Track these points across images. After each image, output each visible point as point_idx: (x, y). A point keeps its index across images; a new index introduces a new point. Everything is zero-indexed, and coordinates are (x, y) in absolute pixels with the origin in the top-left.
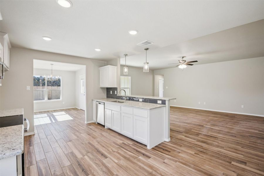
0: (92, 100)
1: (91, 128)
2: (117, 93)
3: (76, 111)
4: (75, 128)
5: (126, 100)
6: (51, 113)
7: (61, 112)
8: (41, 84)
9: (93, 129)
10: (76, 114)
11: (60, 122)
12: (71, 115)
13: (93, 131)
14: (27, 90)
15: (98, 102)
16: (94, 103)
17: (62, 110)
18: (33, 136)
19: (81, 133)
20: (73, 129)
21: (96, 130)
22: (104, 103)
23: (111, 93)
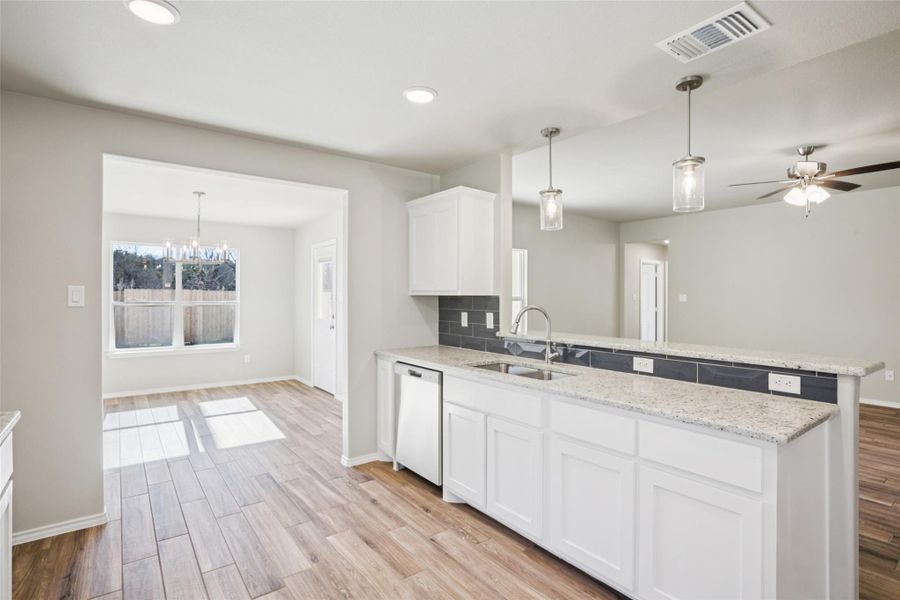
0: (376, 355)
1: (374, 495)
2: (496, 321)
3: (298, 394)
4: (298, 493)
5: (554, 360)
6: (196, 400)
7: (238, 396)
8: (167, 282)
9: (384, 504)
10: (299, 410)
11: (227, 450)
12: (277, 417)
13: (389, 514)
14: (70, 304)
15: (406, 369)
16: (387, 366)
17: (239, 390)
18: (91, 538)
19: (327, 531)
20: (286, 502)
21: (401, 510)
22: (442, 373)
23: (464, 323)
